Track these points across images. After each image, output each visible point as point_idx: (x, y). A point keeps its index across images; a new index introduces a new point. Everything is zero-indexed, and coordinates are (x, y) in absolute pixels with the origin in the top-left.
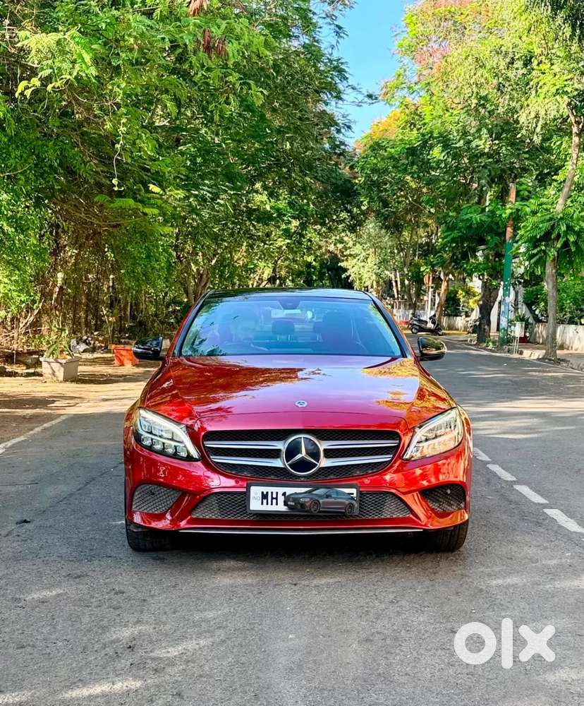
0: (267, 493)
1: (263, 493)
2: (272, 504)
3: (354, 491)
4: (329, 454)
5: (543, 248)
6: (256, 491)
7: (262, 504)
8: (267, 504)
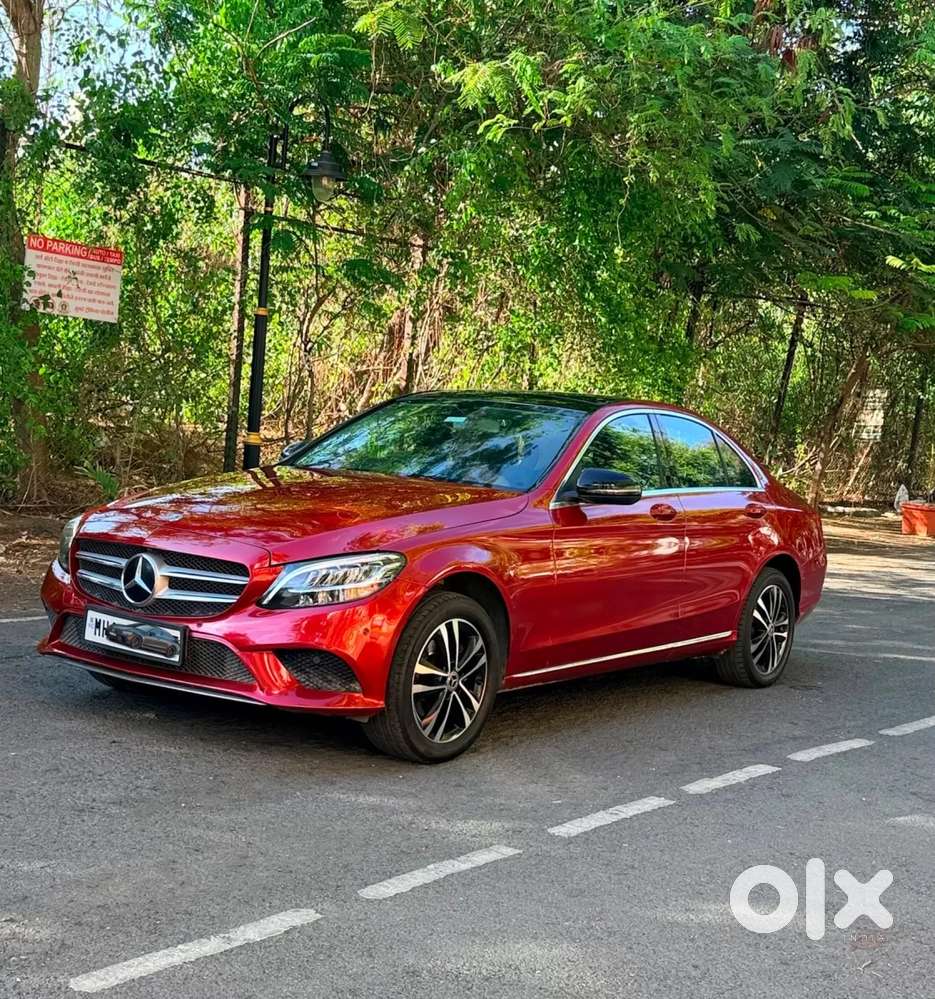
0: (100, 620)
1: (96, 620)
2: (103, 635)
3: (177, 634)
7: (95, 634)
8: (99, 634)
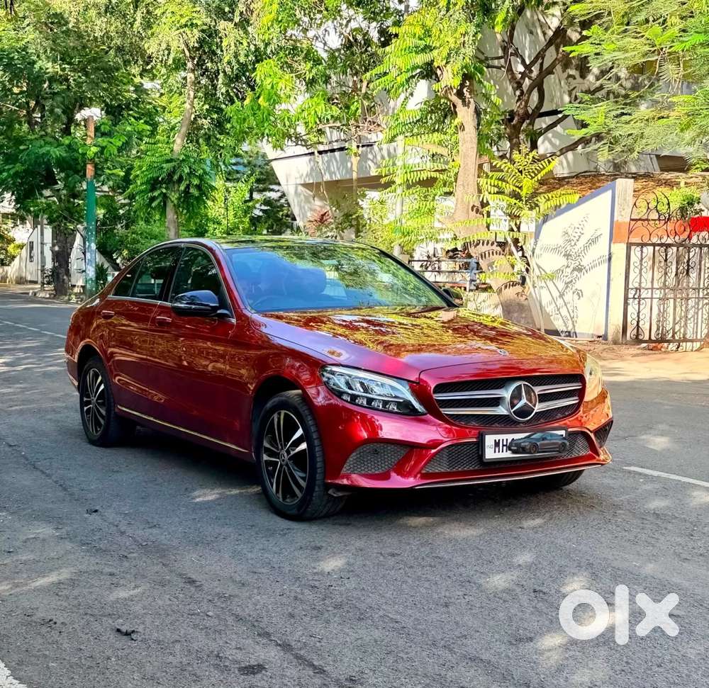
0: (499, 440)
1: (495, 440)
2: (503, 451)
3: (563, 432)
4: (544, 398)
5: (164, 191)
6: (490, 440)
7: (495, 452)
8: (499, 452)
